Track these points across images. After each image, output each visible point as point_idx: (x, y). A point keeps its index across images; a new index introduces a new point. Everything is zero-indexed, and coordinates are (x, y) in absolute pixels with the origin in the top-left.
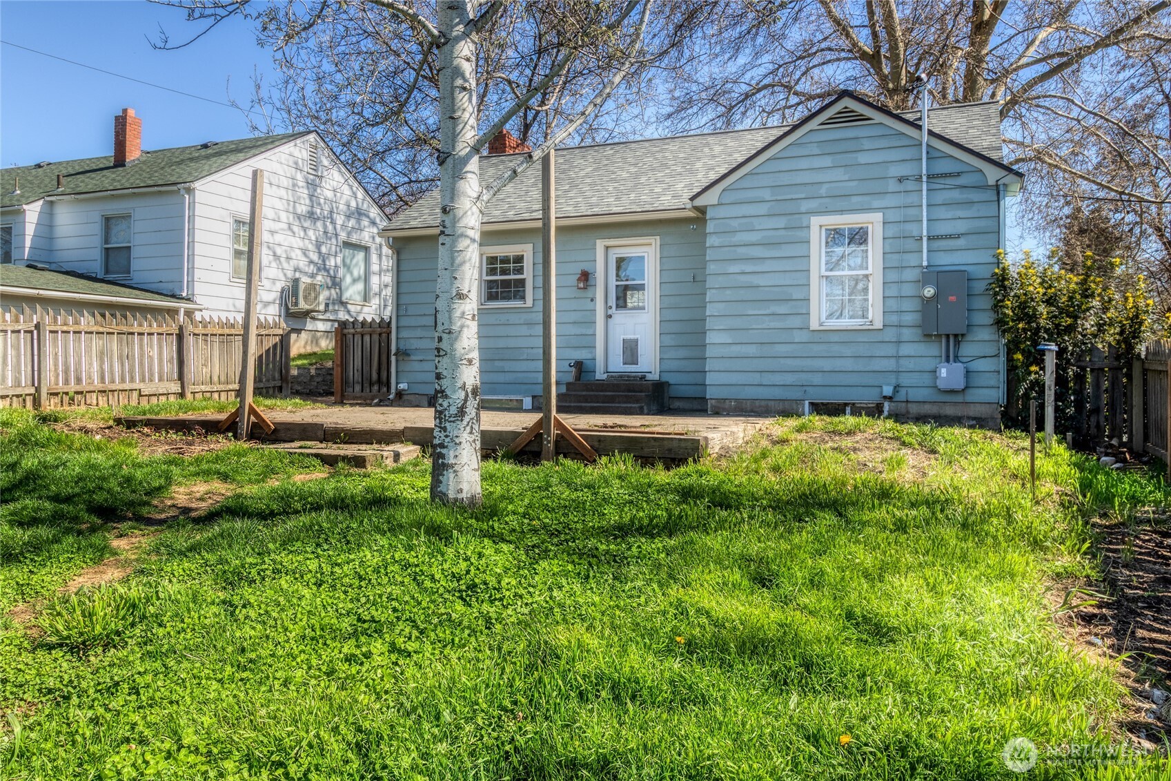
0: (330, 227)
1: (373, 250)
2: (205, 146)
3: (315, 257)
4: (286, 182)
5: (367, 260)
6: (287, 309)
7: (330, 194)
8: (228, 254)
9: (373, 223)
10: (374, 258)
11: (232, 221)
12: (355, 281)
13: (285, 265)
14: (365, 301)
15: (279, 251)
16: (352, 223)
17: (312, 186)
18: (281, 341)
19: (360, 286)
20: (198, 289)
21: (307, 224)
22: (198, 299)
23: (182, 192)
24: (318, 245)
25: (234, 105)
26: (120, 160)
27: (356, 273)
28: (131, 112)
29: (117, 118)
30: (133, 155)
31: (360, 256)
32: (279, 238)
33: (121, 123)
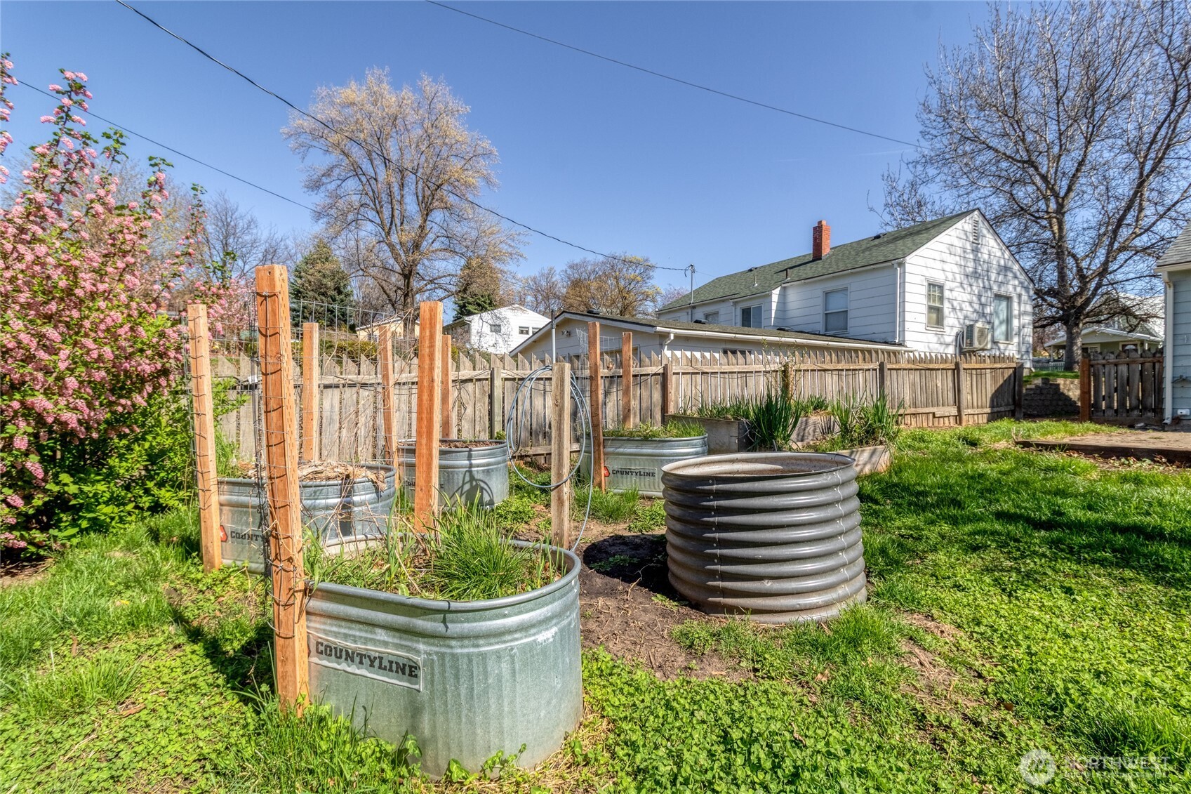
0: (987, 283)
1: (1015, 300)
2: (878, 237)
3: (977, 306)
4: (959, 251)
5: (1009, 308)
6: (961, 348)
7: (986, 257)
8: (924, 309)
9: (1015, 277)
10: (1015, 306)
11: (926, 284)
12: (1001, 323)
13: (959, 314)
14: (1007, 339)
15: (955, 303)
16: (1001, 278)
17: (976, 251)
18: (1015, 372)
19: (1004, 327)
20: (908, 336)
21: (973, 281)
22: (907, 344)
23: (896, 266)
24: (980, 296)
25: (871, 209)
26: (817, 256)
27: (1001, 317)
28: (824, 223)
29: (815, 228)
30: (826, 251)
31: (1004, 304)
32: (955, 294)
33: (818, 231)
